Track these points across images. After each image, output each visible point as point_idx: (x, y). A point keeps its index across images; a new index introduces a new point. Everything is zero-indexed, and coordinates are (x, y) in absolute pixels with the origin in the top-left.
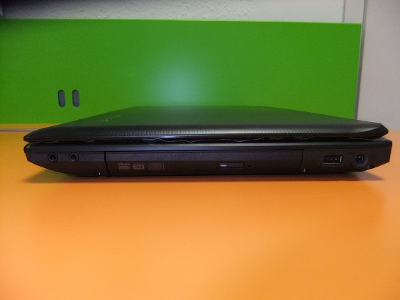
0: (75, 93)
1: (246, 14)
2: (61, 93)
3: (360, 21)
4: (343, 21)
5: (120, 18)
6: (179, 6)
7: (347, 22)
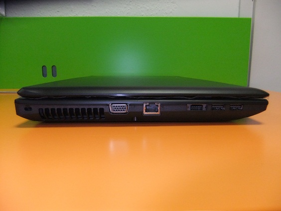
0: (54, 67)
1: (171, 12)
2: (44, 68)
3: (251, 17)
4: (239, 16)
5: (85, 16)
6: (125, 7)
7: (241, 17)
